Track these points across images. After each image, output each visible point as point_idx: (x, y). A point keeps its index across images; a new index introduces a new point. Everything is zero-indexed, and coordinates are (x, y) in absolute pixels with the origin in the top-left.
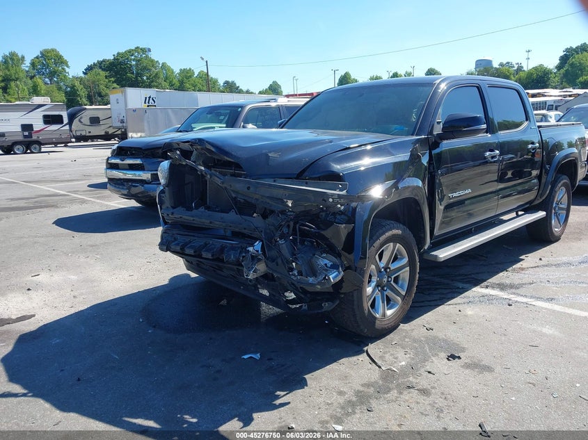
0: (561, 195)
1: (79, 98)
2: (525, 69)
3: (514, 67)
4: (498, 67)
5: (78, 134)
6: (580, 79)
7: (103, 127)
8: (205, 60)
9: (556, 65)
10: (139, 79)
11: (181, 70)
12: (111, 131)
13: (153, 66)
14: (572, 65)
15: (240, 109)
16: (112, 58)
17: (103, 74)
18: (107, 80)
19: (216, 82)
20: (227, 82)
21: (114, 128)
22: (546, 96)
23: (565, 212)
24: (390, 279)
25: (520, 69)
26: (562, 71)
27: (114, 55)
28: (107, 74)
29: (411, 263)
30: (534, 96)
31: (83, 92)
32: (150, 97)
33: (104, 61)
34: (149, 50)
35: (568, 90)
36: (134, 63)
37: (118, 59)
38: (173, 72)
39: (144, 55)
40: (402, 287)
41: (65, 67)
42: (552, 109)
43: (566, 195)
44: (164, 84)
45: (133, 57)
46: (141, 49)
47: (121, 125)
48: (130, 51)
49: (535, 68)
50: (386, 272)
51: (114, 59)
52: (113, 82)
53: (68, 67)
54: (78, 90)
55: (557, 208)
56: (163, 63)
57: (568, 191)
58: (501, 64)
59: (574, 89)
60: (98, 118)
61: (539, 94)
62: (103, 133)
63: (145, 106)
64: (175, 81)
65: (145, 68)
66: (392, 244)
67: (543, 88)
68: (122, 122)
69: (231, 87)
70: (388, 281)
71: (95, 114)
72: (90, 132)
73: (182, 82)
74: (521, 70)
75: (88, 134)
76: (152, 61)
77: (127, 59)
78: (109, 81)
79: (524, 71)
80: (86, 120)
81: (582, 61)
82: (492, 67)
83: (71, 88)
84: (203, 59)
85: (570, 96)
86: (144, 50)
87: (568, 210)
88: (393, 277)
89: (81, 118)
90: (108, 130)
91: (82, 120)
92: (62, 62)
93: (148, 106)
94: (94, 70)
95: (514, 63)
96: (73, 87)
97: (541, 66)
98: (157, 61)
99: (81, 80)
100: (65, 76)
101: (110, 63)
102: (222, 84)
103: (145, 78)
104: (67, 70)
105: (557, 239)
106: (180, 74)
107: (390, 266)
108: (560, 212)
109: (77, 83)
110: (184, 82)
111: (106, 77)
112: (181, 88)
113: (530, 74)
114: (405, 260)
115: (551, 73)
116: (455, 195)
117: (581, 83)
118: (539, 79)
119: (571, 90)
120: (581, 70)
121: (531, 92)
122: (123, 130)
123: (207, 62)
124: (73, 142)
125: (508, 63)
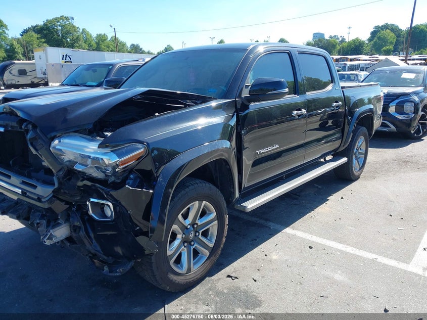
0: (361, 142)
1: (17, 55)
2: (347, 40)
3: (339, 39)
4: (328, 38)
5: (9, 83)
6: (385, 48)
7: (29, 78)
8: (113, 27)
9: (368, 38)
10: (64, 40)
11: (97, 35)
12: (36, 81)
13: (75, 30)
14: (379, 38)
15: (111, 67)
16: (43, 24)
17: (36, 35)
18: (39, 41)
19: (124, 45)
20: (133, 45)
21: (39, 78)
22: (359, 60)
23: (364, 156)
24: (197, 234)
25: (343, 40)
26: (372, 42)
27: (44, 22)
28: (39, 36)
29: (220, 218)
30: (352, 60)
31: (19, 50)
32: (66, 55)
33: (36, 26)
34: (73, 18)
35: (375, 56)
36: (60, 28)
37: (46, 25)
38: (91, 36)
39: (67, 22)
40: (210, 240)
41: (5, 30)
42: (363, 70)
43: (364, 143)
44: (84, 45)
45: (59, 24)
46: (65, 17)
47: (43, 76)
48: (56, 19)
49: (354, 41)
50: (193, 227)
51: (44, 25)
52: (44, 42)
53: (7, 29)
54: (15, 48)
55: (357, 153)
56: (83, 30)
57: (366, 140)
58: (331, 37)
59: (380, 55)
60: (25, 70)
61: (355, 58)
62: (29, 82)
63: (62, 62)
64: (93, 43)
65: (68, 32)
66: (197, 203)
67: (358, 54)
68: (45, 74)
69: (136, 49)
70: (196, 236)
71: (23, 67)
72: (18, 82)
73: (98, 44)
74: (344, 42)
75: (17, 83)
76: (74, 27)
77: (54, 24)
78: (40, 42)
79: (346, 42)
80: (15, 72)
81: (385, 36)
82: (324, 39)
83: (10, 47)
84: (111, 27)
85: (376, 60)
86: (67, 19)
87: (366, 154)
88: (201, 232)
89: (11, 70)
90: (33, 80)
91: (12, 72)
92: (2, 26)
93: (65, 62)
94: (29, 33)
95: (339, 36)
96: (12, 45)
97: (357, 39)
98: (78, 27)
99: (18, 40)
100: (5, 37)
101: (40, 28)
102: (129, 47)
103: (69, 40)
104: (7, 32)
105: (357, 178)
106: (96, 38)
107: (197, 222)
108: (359, 156)
109: (15, 43)
110: (100, 44)
111: (38, 38)
112: (98, 49)
113: (350, 44)
114: (214, 215)
115: (364, 44)
116: (262, 151)
117: (384, 51)
118: (356, 48)
119: (378, 56)
120: (384, 42)
121: (350, 57)
122: (46, 80)
123: (115, 29)
124: (3, 90)
125: (335, 36)
